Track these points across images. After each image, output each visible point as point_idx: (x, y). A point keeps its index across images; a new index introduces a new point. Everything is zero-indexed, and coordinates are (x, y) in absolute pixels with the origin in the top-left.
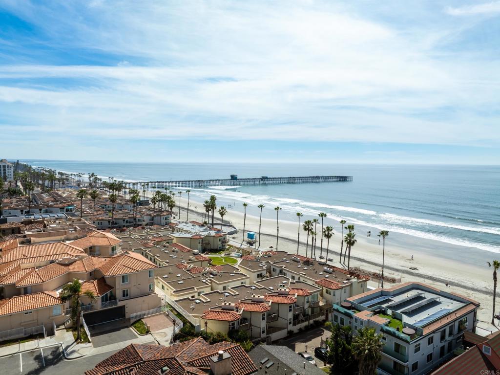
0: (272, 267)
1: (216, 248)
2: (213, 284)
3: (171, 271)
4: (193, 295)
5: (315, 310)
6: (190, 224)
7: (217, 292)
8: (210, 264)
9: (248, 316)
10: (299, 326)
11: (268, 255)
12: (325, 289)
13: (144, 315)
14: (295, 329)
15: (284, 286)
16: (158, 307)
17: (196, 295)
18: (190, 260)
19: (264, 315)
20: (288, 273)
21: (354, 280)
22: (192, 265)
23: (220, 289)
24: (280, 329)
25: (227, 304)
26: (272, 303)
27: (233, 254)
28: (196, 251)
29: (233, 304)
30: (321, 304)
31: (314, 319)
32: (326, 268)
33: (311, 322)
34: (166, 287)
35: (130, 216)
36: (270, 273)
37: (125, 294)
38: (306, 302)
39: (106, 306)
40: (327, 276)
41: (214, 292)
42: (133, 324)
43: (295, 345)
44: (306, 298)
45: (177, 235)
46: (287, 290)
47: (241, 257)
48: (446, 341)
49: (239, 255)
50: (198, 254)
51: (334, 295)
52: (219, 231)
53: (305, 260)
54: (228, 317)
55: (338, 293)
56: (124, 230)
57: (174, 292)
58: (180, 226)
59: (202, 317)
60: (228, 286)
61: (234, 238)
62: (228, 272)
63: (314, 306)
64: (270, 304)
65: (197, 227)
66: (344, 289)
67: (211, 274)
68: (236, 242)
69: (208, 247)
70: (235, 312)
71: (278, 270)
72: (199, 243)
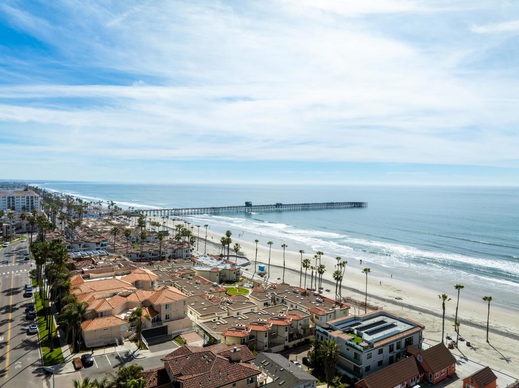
0: (276, 297)
1: (231, 279)
2: (230, 310)
3: (197, 300)
4: (214, 319)
5: (306, 331)
6: (208, 258)
7: (232, 316)
8: (227, 294)
9: (254, 334)
10: (293, 343)
11: (274, 287)
12: (314, 315)
13: (181, 332)
14: (290, 344)
15: (282, 313)
16: (190, 326)
17: (217, 318)
18: (210, 291)
19: (266, 333)
20: (288, 302)
21: (338, 308)
22: (213, 296)
23: (234, 314)
24: (278, 344)
25: (240, 325)
26: (273, 325)
27: (245, 286)
28: (215, 283)
29: (244, 326)
30: (310, 326)
31: (305, 338)
32: (318, 298)
33: (303, 339)
34: (193, 313)
35: (155, 249)
36: (274, 302)
37: (167, 317)
38: (299, 325)
39: (154, 326)
40: (318, 305)
41: (230, 317)
42: (174, 339)
43: (289, 356)
44: (299, 322)
45: (198, 268)
46: (285, 316)
47: (253, 287)
48: (394, 352)
49: (250, 286)
50: (217, 286)
51: (321, 320)
52: (234, 265)
53: (303, 291)
54: (240, 334)
55: (324, 318)
56: (153, 263)
57: (200, 316)
58: (200, 259)
59: (221, 334)
60: (241, 312)
61: (247, 270)
62: (241, 301)
63: (305, 328)
64: (271, 326)
65: (215, 260)
66: (329, 315)
67: (228, 302)
68: (248, 273)
69: (225, 279)
70: (245, 331)
71: (281, 299)
72: (217, 275)
